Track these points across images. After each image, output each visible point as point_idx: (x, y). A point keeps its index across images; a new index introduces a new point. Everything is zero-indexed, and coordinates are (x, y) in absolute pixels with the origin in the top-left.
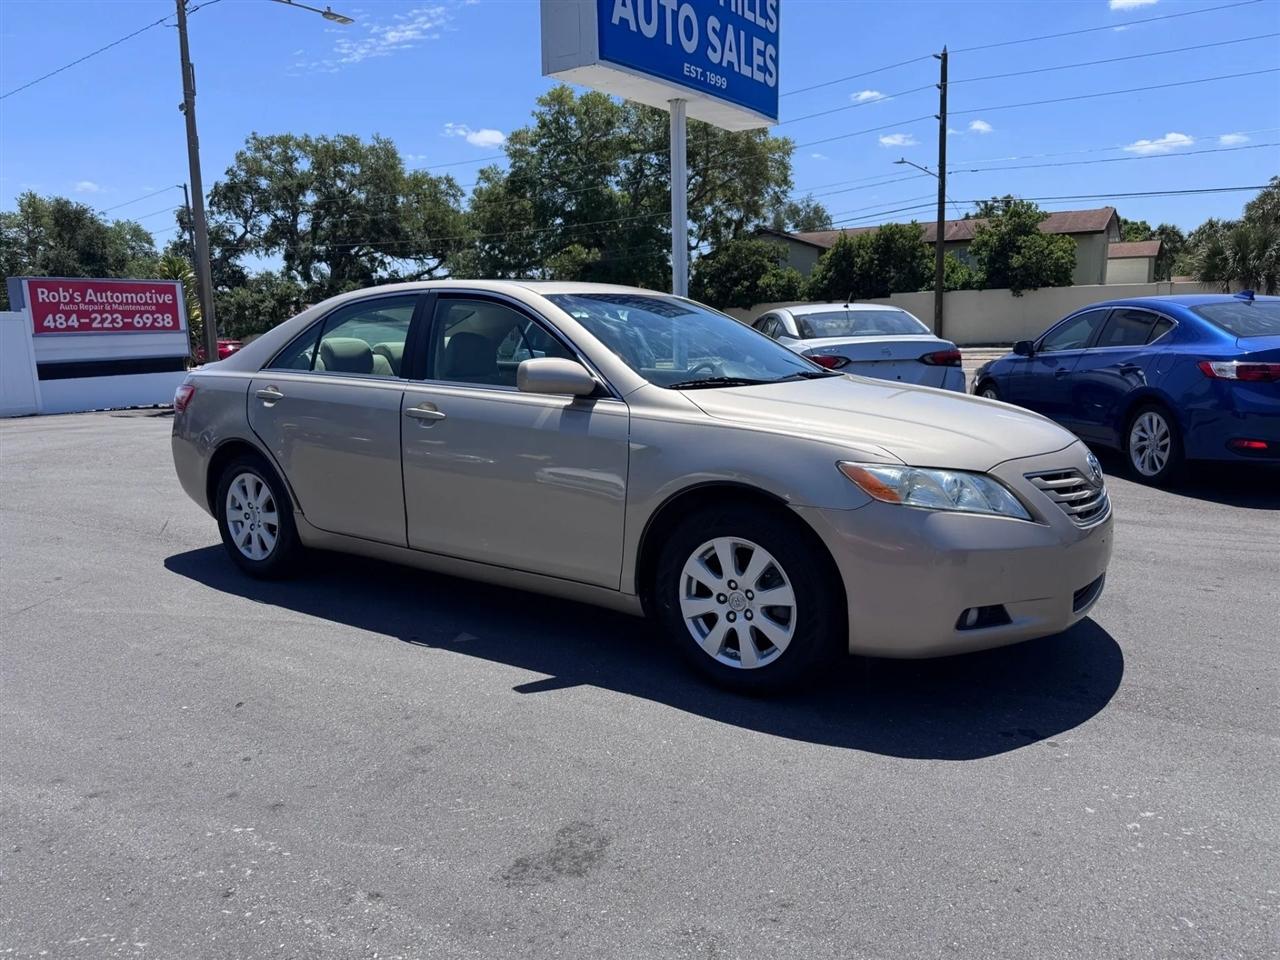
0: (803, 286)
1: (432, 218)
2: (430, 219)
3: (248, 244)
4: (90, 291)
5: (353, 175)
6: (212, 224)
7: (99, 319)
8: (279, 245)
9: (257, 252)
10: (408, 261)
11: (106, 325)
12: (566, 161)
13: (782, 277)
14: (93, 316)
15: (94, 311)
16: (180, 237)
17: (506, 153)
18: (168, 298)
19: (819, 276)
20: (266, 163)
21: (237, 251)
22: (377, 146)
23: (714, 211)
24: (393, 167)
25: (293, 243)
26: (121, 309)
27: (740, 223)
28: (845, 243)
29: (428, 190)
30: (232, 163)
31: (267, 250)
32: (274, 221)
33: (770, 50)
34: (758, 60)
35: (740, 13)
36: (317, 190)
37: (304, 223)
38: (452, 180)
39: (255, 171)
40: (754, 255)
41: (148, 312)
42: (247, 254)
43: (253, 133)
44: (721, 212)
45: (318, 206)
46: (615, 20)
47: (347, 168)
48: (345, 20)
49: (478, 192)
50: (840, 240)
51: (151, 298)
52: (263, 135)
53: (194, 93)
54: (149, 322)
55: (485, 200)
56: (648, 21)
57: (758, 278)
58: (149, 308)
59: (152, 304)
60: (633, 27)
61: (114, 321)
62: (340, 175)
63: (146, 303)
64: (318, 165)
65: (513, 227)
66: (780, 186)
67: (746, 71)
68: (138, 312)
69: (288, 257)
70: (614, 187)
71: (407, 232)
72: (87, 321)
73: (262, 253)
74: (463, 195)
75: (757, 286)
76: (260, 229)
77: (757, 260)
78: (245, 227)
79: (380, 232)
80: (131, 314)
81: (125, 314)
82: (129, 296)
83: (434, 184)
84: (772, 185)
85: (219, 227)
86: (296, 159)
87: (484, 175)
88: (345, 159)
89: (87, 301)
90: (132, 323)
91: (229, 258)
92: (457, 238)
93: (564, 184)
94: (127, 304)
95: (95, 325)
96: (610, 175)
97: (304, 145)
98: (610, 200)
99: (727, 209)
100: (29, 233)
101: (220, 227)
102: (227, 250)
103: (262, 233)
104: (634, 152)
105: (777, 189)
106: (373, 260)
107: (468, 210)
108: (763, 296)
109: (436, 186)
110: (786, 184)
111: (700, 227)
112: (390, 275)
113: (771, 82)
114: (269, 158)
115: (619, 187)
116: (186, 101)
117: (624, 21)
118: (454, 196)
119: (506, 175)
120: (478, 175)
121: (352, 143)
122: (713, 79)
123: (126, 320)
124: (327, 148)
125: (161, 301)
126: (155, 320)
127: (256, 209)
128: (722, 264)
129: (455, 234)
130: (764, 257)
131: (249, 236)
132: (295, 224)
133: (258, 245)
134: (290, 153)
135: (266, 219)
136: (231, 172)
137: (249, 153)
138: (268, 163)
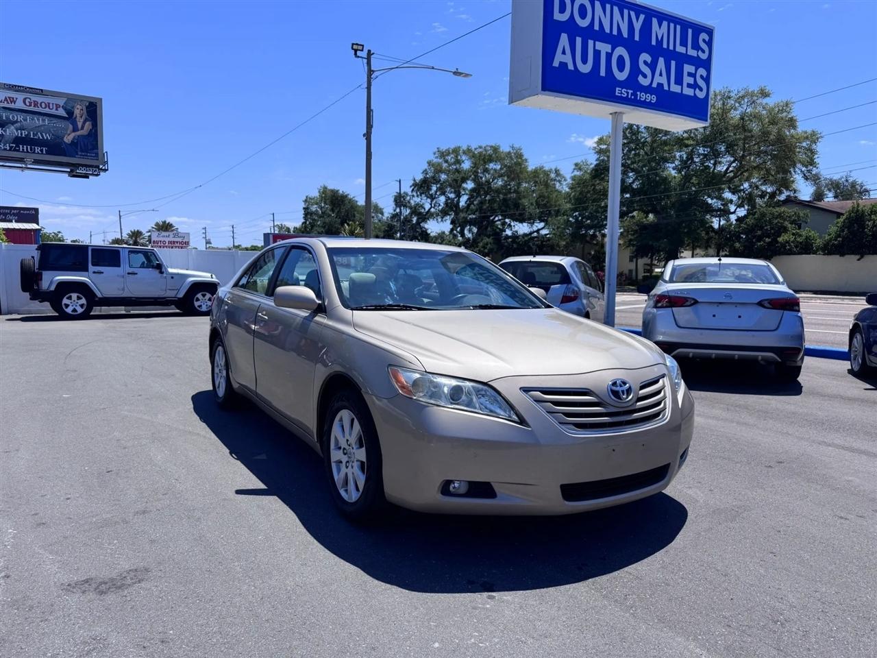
0: (819, 242)
1: (541, 196)
2: (540, 197)
3: (432, 215)
5: (495, 170)
6: (413, 203)
8: (450, 215)
9: (437, 220)
10: (524, 224)
12: (635, 154)
13: (800, 236)
16: (395, 211)
17: (594, 151)
19: (833, 235)
20: (445, 165)
21: (425, 218)
22: (512, 151)
23: (751, 186)
24: (520, 164)
25: (457, 214)
27: (773, 195)
28: (858, 211)
29: (543, 179)
30: (426, 166)
31: (442, 218)
32: (447, 200)
33: (702, 71)
34: (687, 80)
35: (671, 48)
36: (474, 180)
37: (463, 201)
38: (558, 170)
39: (439, 170)
40: (777, 218)
42: (431, 220)
43: (438, 148)
44: (757, 187)
45: (473, 190)
46: (556, 64)
47: (491, 166)
48: (467, 75)
49: (573, 178)
50: (853, 208)
52: (444, 148)
53: (372, 126)
55: (578, 183)
56: (584, 61)
57: (779, 236)
60: (571, 67)
62: (486, 170)
64: (475, 165)
65: (594, 201)
66: (806, 167)
67: (675, 88)
69: (453, 222)
70: (671, 171)
71: (525, 206)
73: (440, 220)
74: (565, 180)
75: (777, 242)
76: (440, 205)
77: (778, 222)
78: (431, 204)
79: (507, 206)
83: (547, 174)
84: (799, 165)
86: (463, 161)
87: (578, 166)
88: (490, 160)
91: (421, 222)
92: (557, 208)
93: (633, 170)
96: (668, 163)
97: (468, 151)
98: (665, 180)
99: (761, 185)
100: (321, 208)
101: (418, 204)
102: (420, 218)
103: (440, 208)
104: (687, 146)
105: (804, 169)
106: (504, 224)
107: (567, 190)
108: (782, 250)
109: (548, 175)
110: (811, 165)
111: (739, 198)
112: (513, 233)
113: (701, 95)
114: (446, 161)
115: (675, 171)
116: (367, 132)
117: (563, 65)
118: (559, 181)
119: (593, 166)
120: (574, 167)
121: (495, 149)
122: (642, 96)
124: (480, 153)
127: (438, 193)
128: (748, 225)
129: (556, 206)
130: (785, 220)
131: (433, 210)
132: (458, 202)
133: (438, 215)
134: (459, 157)
135: (442, 199)
136: (425, 172)
137: (435, 160)
138: (447, 164)
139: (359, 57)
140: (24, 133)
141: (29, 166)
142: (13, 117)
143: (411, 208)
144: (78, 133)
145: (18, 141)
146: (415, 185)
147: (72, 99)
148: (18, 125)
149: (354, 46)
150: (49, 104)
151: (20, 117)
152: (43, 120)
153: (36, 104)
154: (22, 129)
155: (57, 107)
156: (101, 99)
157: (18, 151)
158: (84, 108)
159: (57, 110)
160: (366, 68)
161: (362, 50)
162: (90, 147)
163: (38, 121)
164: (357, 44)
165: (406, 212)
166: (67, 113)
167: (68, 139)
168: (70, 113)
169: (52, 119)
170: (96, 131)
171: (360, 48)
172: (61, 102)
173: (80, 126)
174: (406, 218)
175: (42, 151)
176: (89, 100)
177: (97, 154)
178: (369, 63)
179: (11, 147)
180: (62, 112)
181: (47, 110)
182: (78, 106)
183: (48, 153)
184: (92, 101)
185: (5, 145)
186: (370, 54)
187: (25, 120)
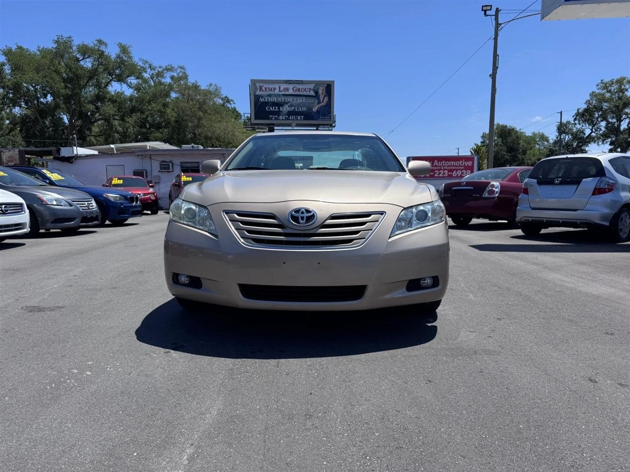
3: (593, 138)
4: (436, 161)
6: (574, 130)
7: (438, 173)
8: (610, 137)
9: (598, 143)
11: (441, 175)
14: (435, 172)
15: (436, 170)
16: (558, 137)
18: (470, 163)
20: (608, 95)
21: (586, 142)
25: (617, 136)
26: (448, 168)
30: (588, 97)
31: (603, 141)
32: (608, 125)
41: (460, 169)
42: (592, 144)
43: (602, 80)
51: (462, 163)
52: (607, 80)
53: (497, 68)
54: (459, 174)
58: (460, 168)
59: (462, 166)
61: (444, 173)
63: (460, 166)
68: (455, 170)
69: (612, 144)
72: (433, 173)
73: (600, 143)
76: (601, 130)
78: (592, 130)
80: (452, 171)
81: (450, 171)
82: (452, 162)
85: (578, 131)
86: (627, 90)
89: (434, 165)
90: (452, 175)
94: (451, 166)
95: (436, 175)
102: (581, 142)
103: (601, 132)
114: (609, 91)
116: (493, 73)
123: (449, 173)
125: (466, 165)
126: (462, 173)
127: (599, 120)
131: (593, 134)
132: (619, 126)
133: (599, 138)
134: (623, 87)
135: (603, 124)
136: (588, 102)
137: (597, 91)
138: (609, 94)
139: (488, 15)
140: (293, 108)
141: (295, 128)
142: (287, 100)
143: (572, 134)
144: (321, 105)
145: (290, 113)
146: (578, 114)
147: (318, 84)
148: (289, 104)
149: (484, 8)
150: (306, 89)
151: (290, 99)
152: (302, 99)
153: (299, 90)
154: (291, 106)
155: (310, 89)
156: (334, 81)
157: (289, 119)
158: (325, 89)
159: (310, 92)
160: (494, 22)
161: (491, 10)
162: (327, 112)
163: (300, 100)
164: (486, 6)
165: (567, 138)
166: (315, 93)
167: (315, 109)
168: (317, 93)
169: (307, 98)
170: (330, 102)
171: (489, 8)
172: (312, 86)
173: (321, 101)
174: (567, 143)
175: (301, 118)
176: (327, 83)
177: (330, 117)
178: (497, 19)
179: (286, 118)
180: (312, 93)
181: (305, 93)
182: (321, 88)
183: (304, 119)
184: (329, 83)
185: (283, 117)
186: (497, 11)
187: (293, 100)
